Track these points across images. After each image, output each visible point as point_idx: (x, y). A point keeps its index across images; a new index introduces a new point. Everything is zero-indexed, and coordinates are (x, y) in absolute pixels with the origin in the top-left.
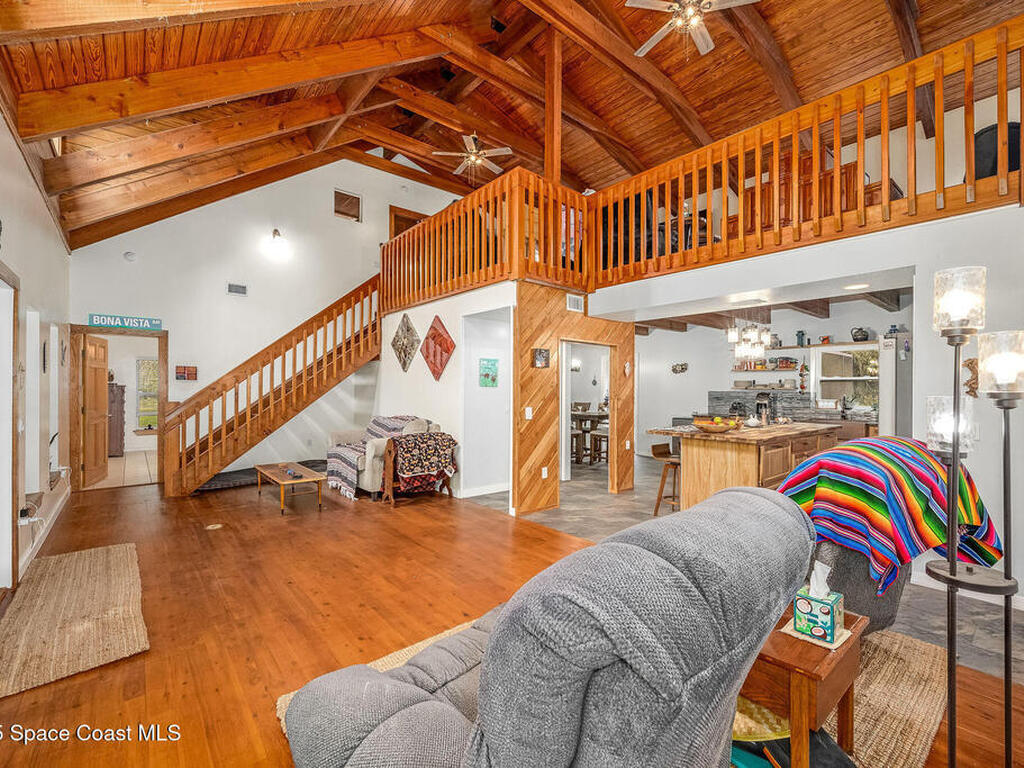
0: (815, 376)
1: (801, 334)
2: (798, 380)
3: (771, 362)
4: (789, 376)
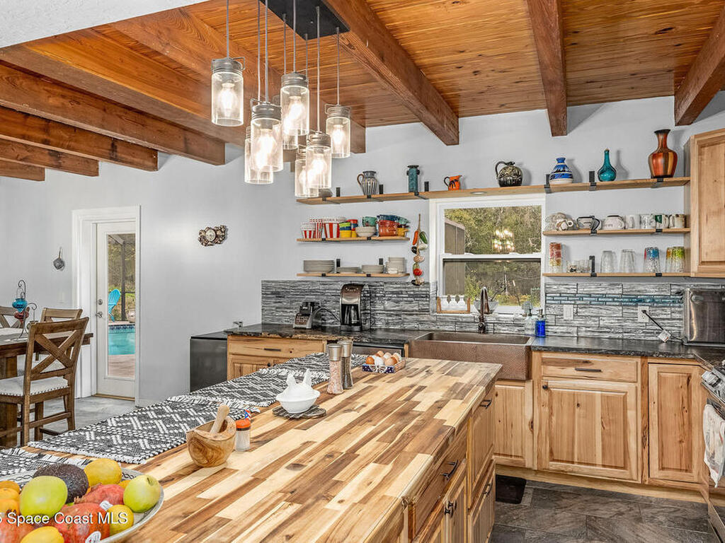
0: (436, 250)
1: (414, 171)
2: (410, 257)
3: (366, 224)
4: (396, 252)
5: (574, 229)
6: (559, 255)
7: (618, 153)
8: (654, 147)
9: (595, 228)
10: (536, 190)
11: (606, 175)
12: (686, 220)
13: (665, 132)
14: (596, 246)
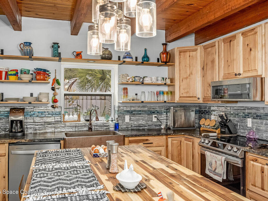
2: (51, 93)
3: (24, 72)
5: (134, 82)
8: (162, 50)
11: (146, 59)
13: (166, 44)
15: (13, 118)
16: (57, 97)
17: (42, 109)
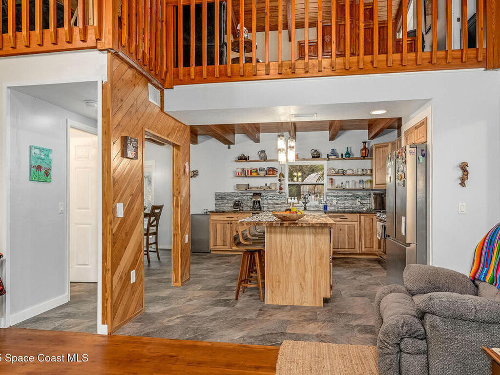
0: (286, 181)
2: (278, 183)
3: (261, 170)
4: (274, 181)
5: (337, 174)
6: (332, 182)
7: (351, 148)
8: (362, 147)
9: (344, 173)
10: (324, 159)
11: (347, 155)
12: (371, 171)
13: (365, 143)
14: (344, 179)
15: (254, 199)
16: (282, 186)
17: (271, 194)
